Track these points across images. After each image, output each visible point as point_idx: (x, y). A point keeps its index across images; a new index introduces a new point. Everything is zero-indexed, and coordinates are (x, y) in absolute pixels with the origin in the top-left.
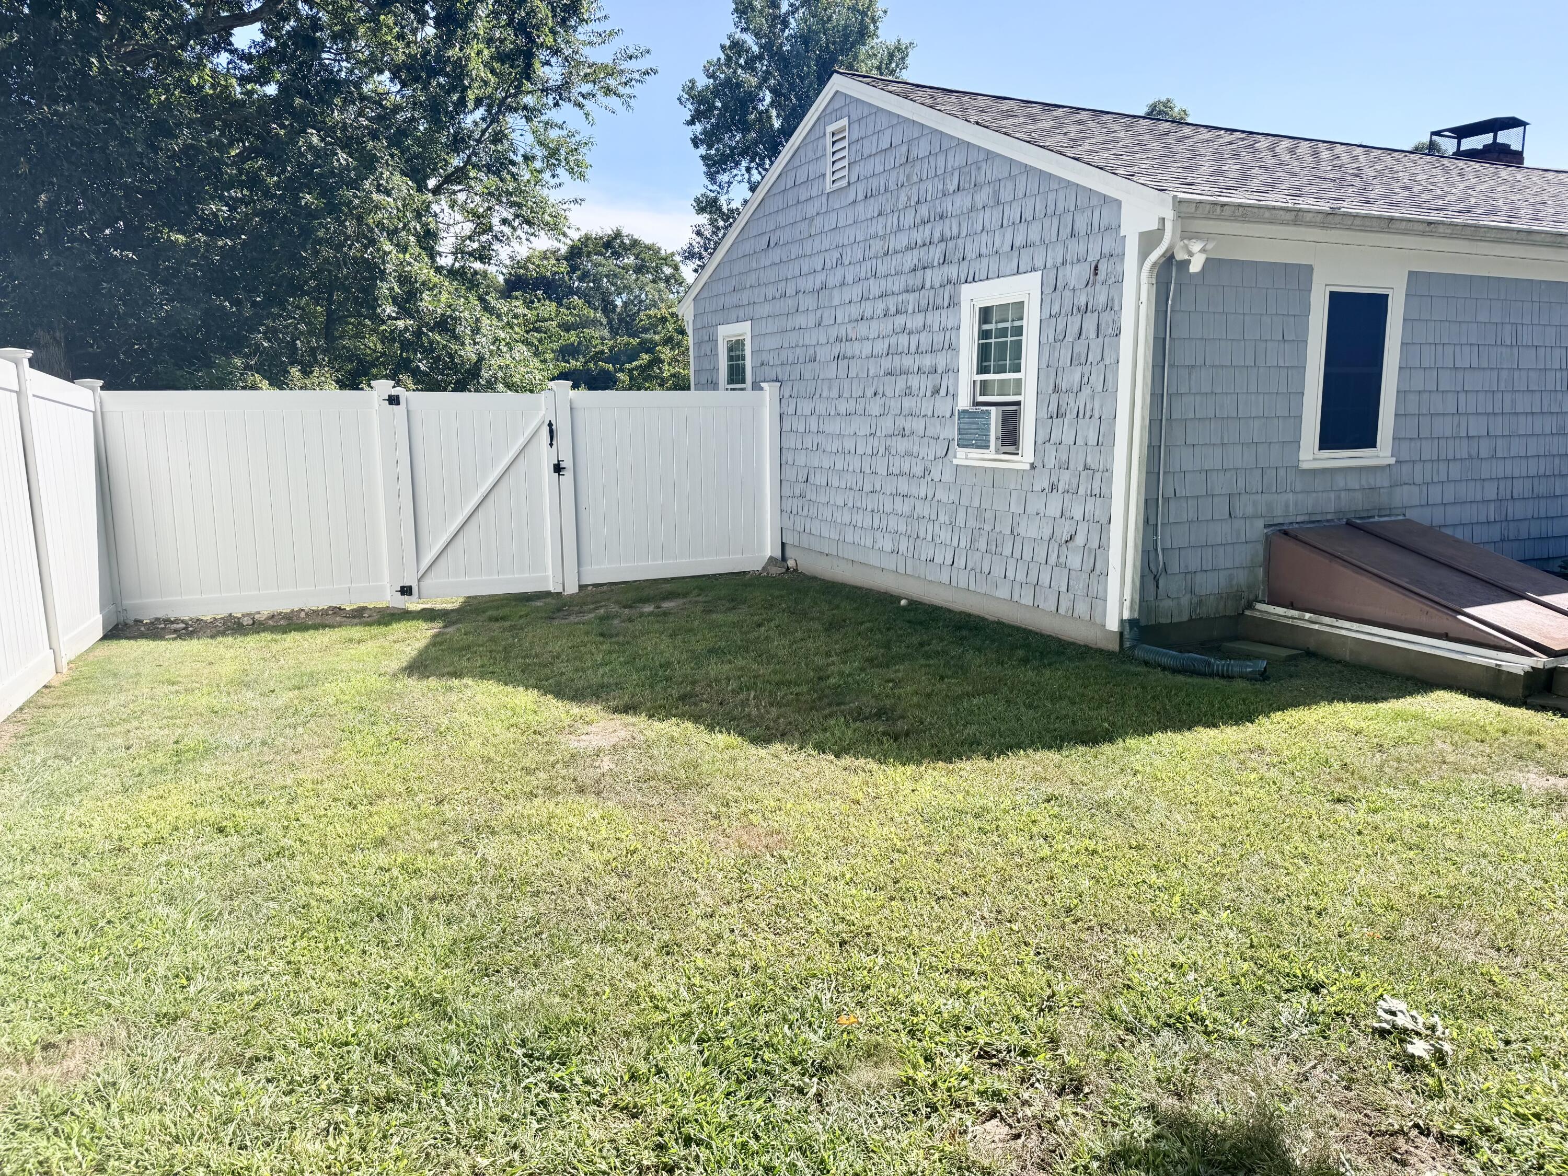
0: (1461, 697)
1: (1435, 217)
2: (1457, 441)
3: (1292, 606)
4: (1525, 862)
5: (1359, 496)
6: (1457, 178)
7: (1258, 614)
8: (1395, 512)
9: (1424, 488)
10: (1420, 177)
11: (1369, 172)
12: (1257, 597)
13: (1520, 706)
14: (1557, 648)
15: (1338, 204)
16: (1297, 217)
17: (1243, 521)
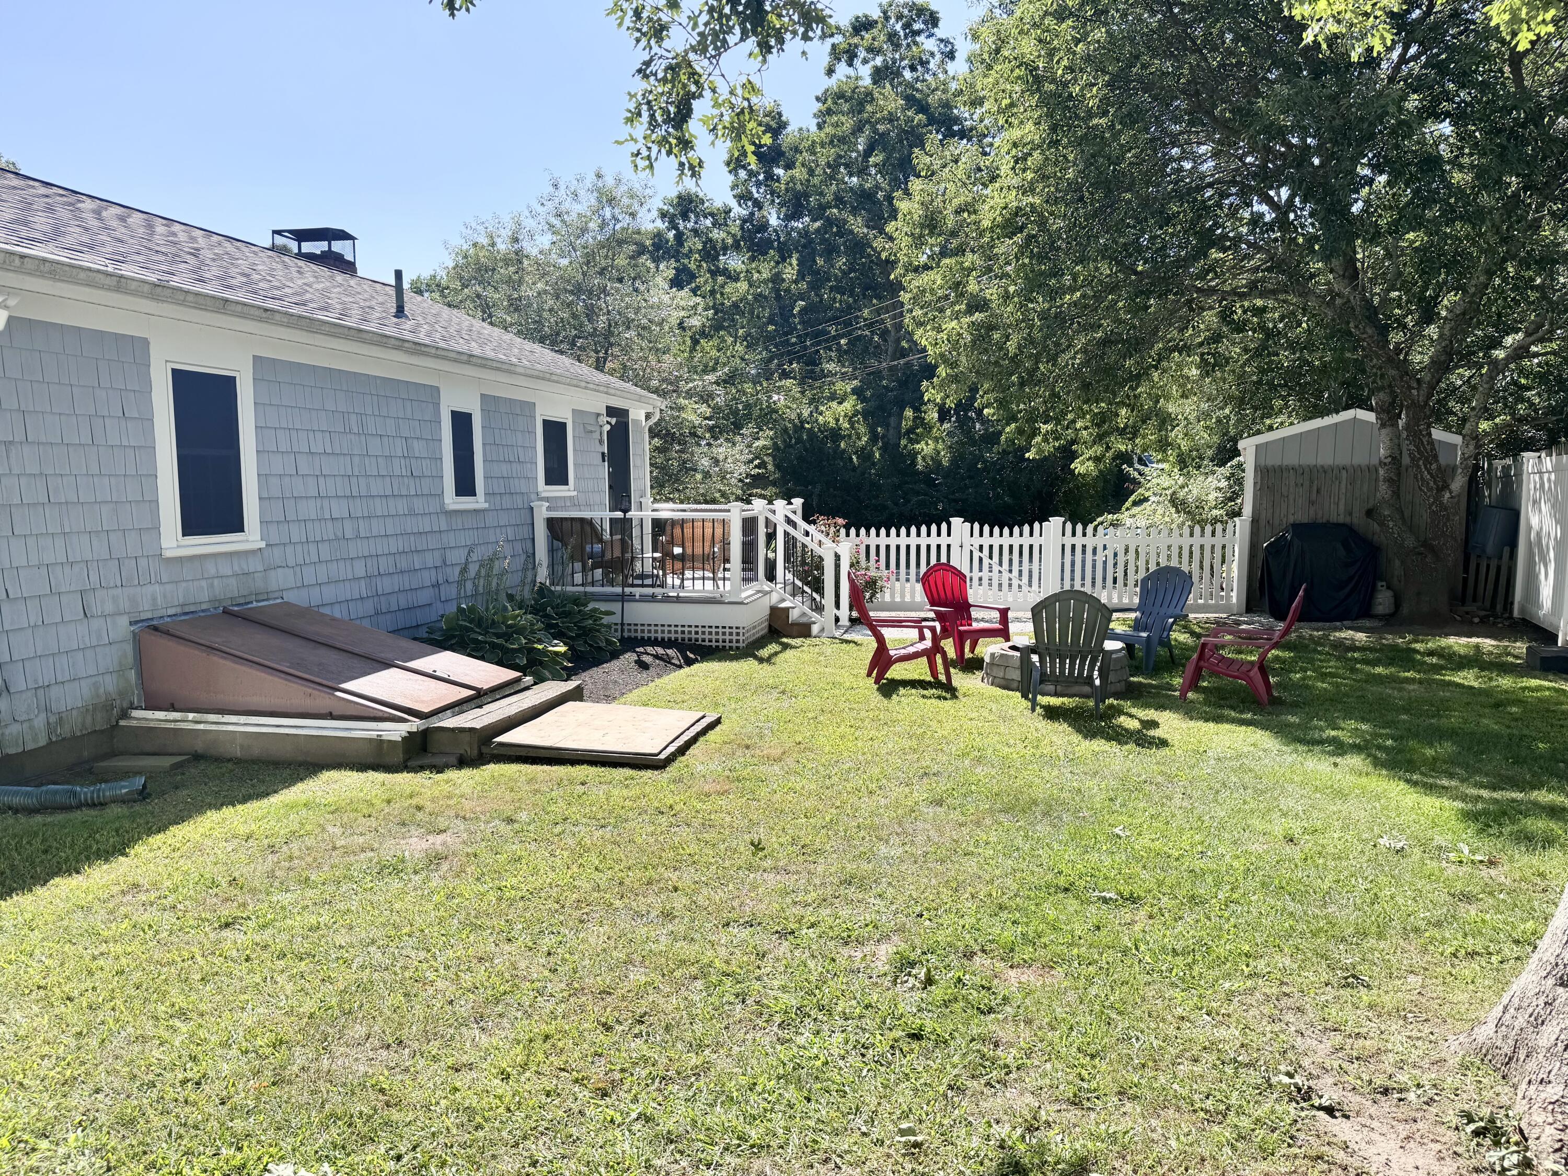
0: (349, 773)
1: (270, 304)
2: (323, 523)
3: (173, 708)
4: (410, 936)
5: (233, 581)
6: (296, 275)
7: (134, 723)
8: (271, 596)
9: (298, 569)
10: (260, 267)
11: (207, 254)
12: (132, 703)
13: (402, 771)
14: (426, 709)
15: (166, 277)
16: (120, 284)
17: (102, 620)
